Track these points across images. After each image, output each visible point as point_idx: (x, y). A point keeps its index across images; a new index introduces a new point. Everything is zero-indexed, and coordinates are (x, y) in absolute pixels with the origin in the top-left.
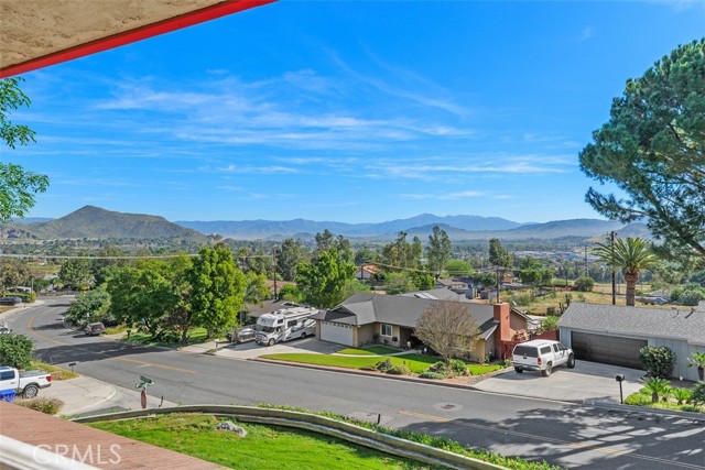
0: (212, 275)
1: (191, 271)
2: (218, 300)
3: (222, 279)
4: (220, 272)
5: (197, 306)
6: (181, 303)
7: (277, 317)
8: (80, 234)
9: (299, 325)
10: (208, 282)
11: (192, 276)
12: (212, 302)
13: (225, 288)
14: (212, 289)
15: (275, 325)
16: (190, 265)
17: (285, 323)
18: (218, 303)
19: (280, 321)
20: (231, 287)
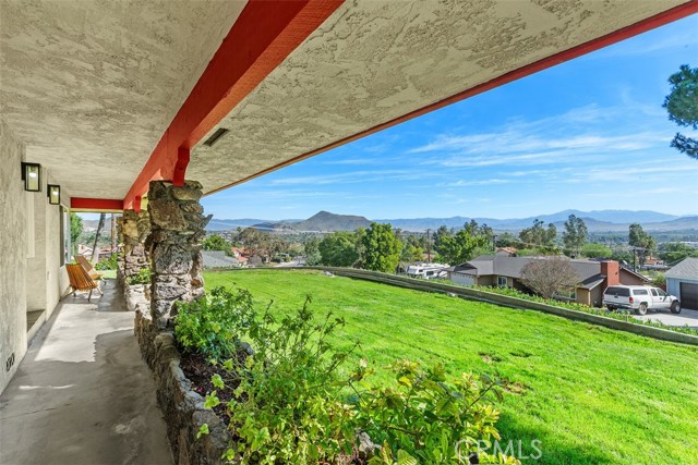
0: (378, 240)
1: (365, 238)
2: (382, 257)
3: (384, 243)
4: (384, 239)
5: (370, 260)
6: (360, 259)
7: (419, 268)
8: (318, 229)
9: (435, 275)
10: (376, 245)
11: (365, 241)
12: (378, 258)
13: (386, 249)
14: (378, 249)
15: (417, 273)
16: (365, 234)
17: (425, 273)
18: (382, 258)
19: (421, 271)
20: (391, 249)
